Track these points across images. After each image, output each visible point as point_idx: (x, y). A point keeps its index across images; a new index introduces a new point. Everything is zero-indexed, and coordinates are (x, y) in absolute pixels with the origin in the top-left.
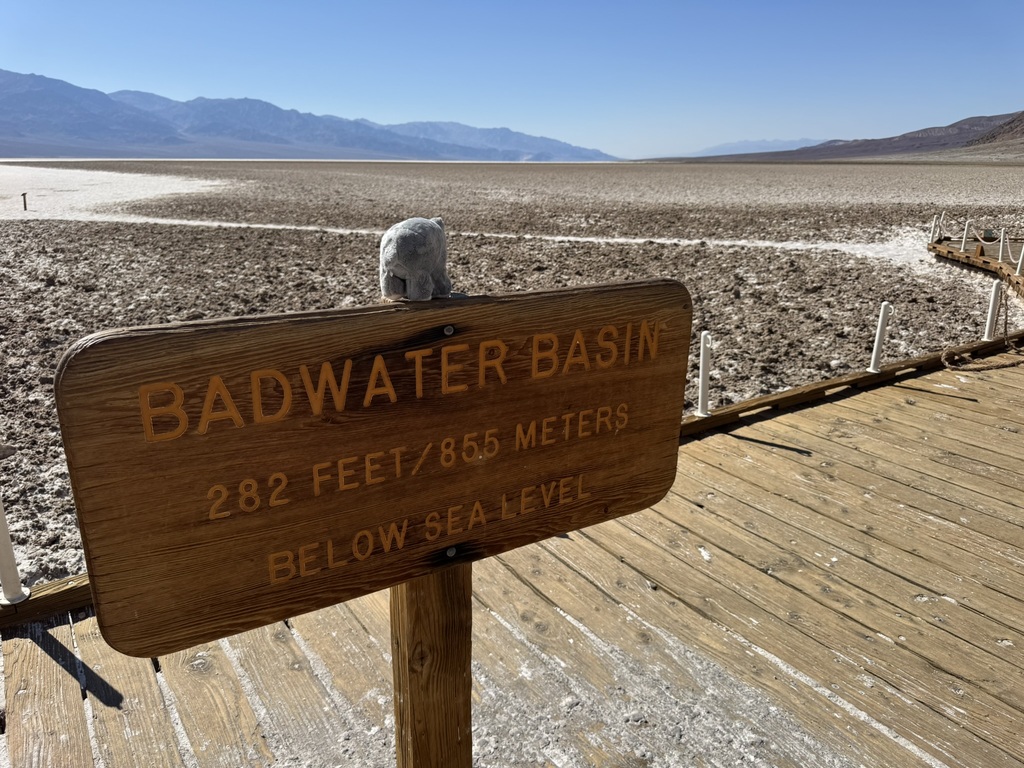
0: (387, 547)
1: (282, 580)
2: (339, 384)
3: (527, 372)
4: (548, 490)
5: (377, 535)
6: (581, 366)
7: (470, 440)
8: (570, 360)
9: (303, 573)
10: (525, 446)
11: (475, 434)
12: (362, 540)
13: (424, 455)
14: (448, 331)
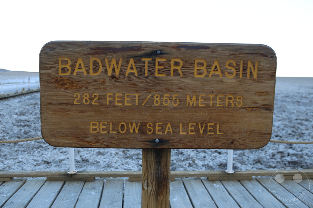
1: (94, 132)
2: (118, 66)
3: (192, 74)
4: (202, 127)
6: (218, 76)
7: (166, 96)
8: (212, 72)
9: (101, 132)
10: (191, 105)
12: (122, 126)
13: (147, 99)
14: (158, 52)
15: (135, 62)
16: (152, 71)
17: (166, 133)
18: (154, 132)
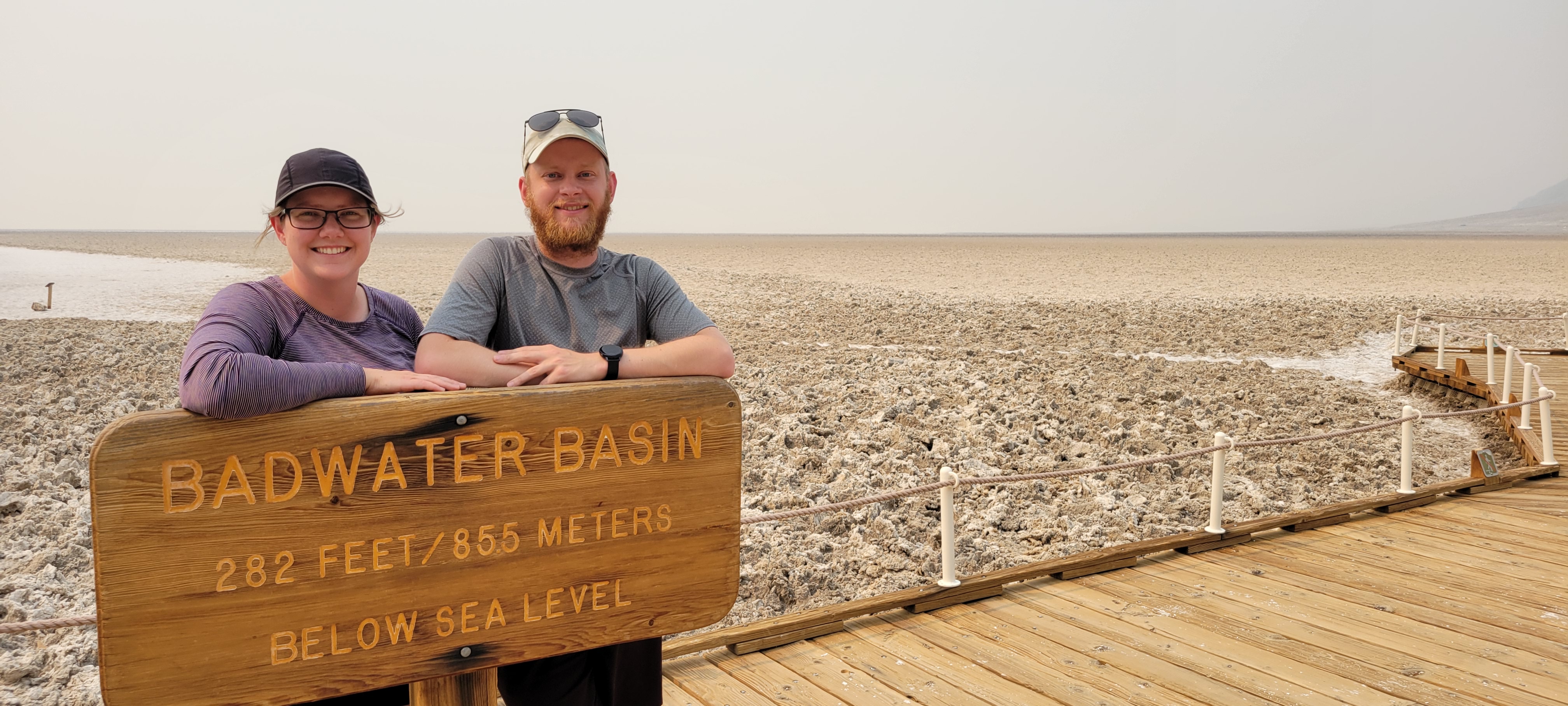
0: (394, 638)
1: (282, 661)
2: (348, 467)
3: (550, 466)
4: (578, 594)
5: (382, 623)
6: (611, 463)
7: (486, 532)
8: (598, 456)
9: (305, 657)
10: (549, 543)
11: (490, 527)
12: (369, 627)
13: (435, 545)
14: (461, 420)
15: (399, 455)
16: (445, 470)
17: (488, 625)
18: (457, 630)
